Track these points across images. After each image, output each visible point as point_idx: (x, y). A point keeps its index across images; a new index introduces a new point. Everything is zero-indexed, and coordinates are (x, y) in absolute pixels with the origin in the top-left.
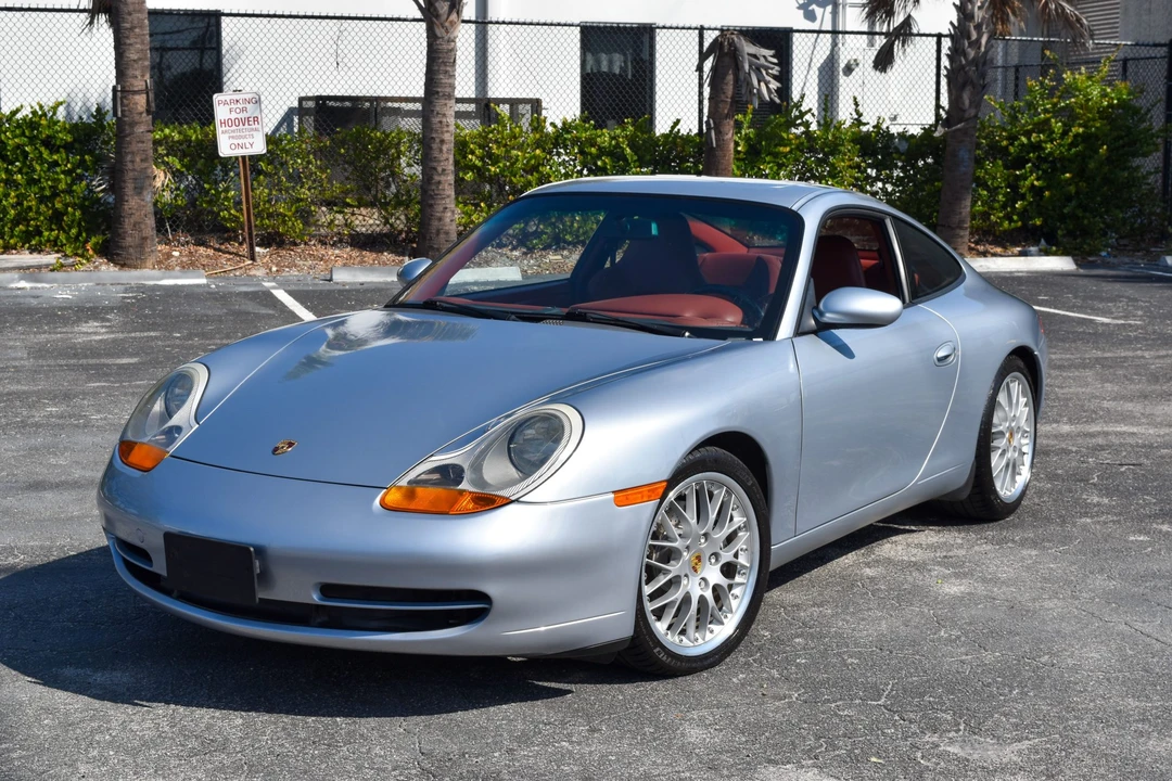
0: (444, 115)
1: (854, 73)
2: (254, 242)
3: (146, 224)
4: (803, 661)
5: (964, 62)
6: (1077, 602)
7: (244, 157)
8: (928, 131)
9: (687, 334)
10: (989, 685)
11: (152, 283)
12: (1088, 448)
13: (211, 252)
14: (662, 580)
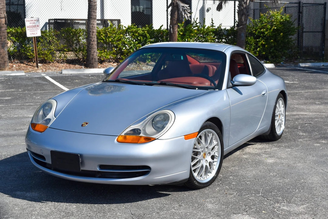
0: (94, 24)
1: (209, 11)
2: (38, 62)
3: (5, 57)
4: (234, 183)
5: (242, 8)
6: (306, 164)
7: (34, 37)
8: (232, 28)
9: (197, 89)
10: (289, 189)
11: (8, 75)
12: (295, 119)
13: (25, 65)
14: (195, 161)
